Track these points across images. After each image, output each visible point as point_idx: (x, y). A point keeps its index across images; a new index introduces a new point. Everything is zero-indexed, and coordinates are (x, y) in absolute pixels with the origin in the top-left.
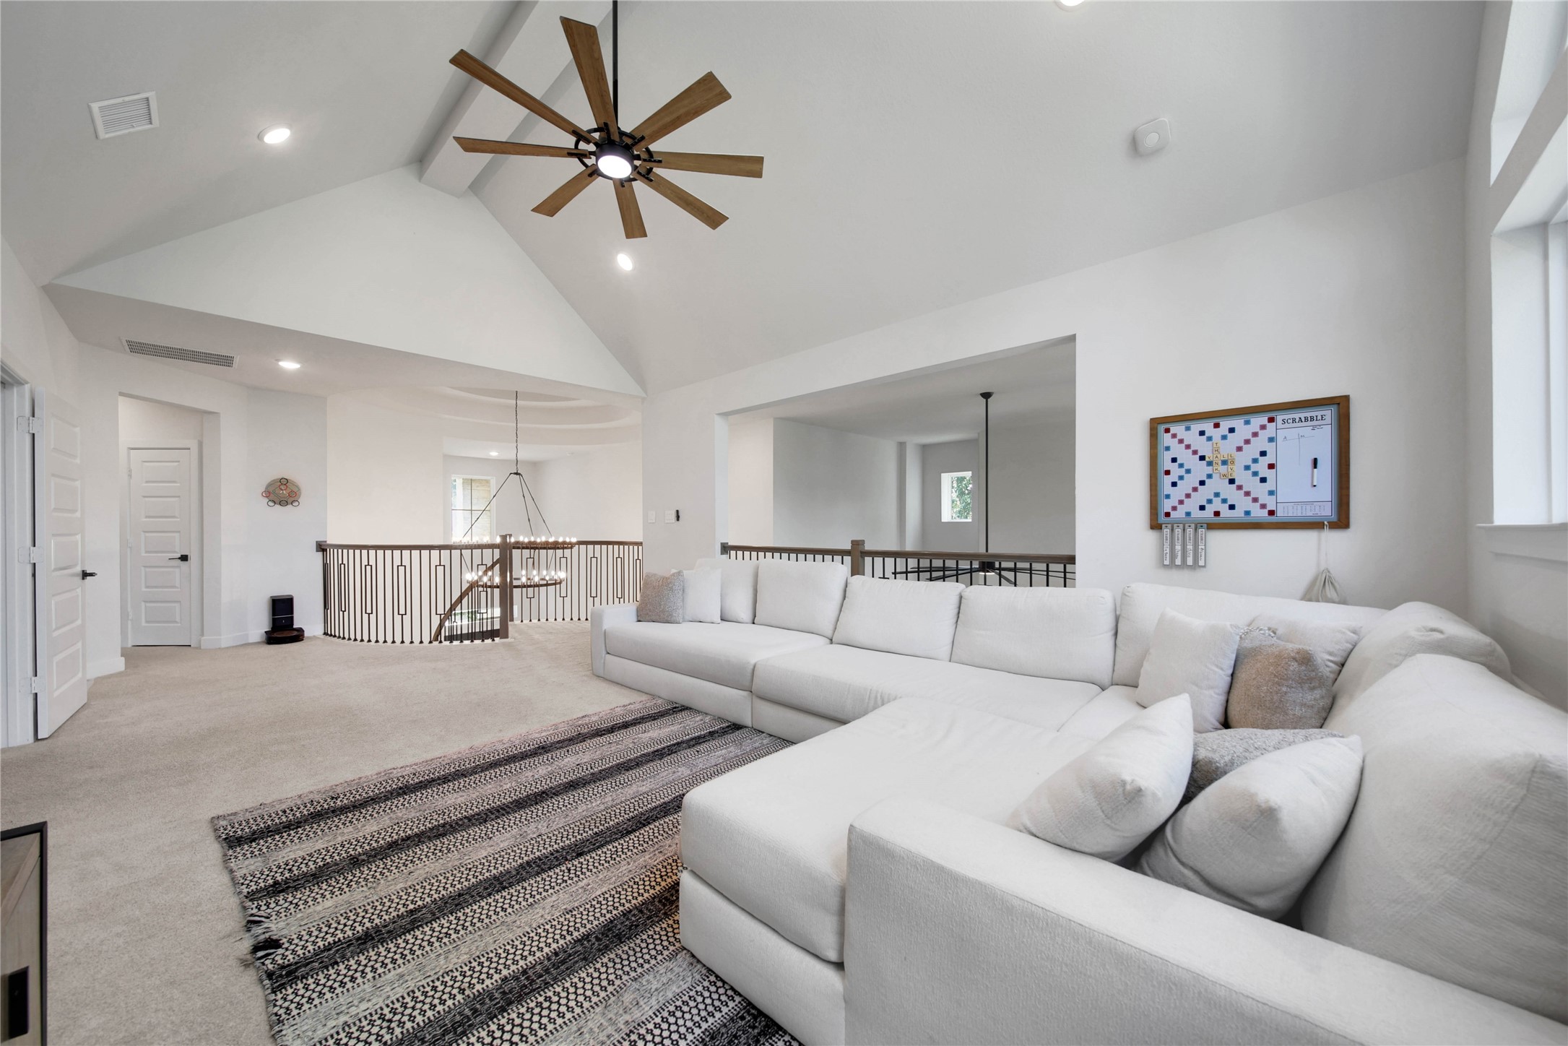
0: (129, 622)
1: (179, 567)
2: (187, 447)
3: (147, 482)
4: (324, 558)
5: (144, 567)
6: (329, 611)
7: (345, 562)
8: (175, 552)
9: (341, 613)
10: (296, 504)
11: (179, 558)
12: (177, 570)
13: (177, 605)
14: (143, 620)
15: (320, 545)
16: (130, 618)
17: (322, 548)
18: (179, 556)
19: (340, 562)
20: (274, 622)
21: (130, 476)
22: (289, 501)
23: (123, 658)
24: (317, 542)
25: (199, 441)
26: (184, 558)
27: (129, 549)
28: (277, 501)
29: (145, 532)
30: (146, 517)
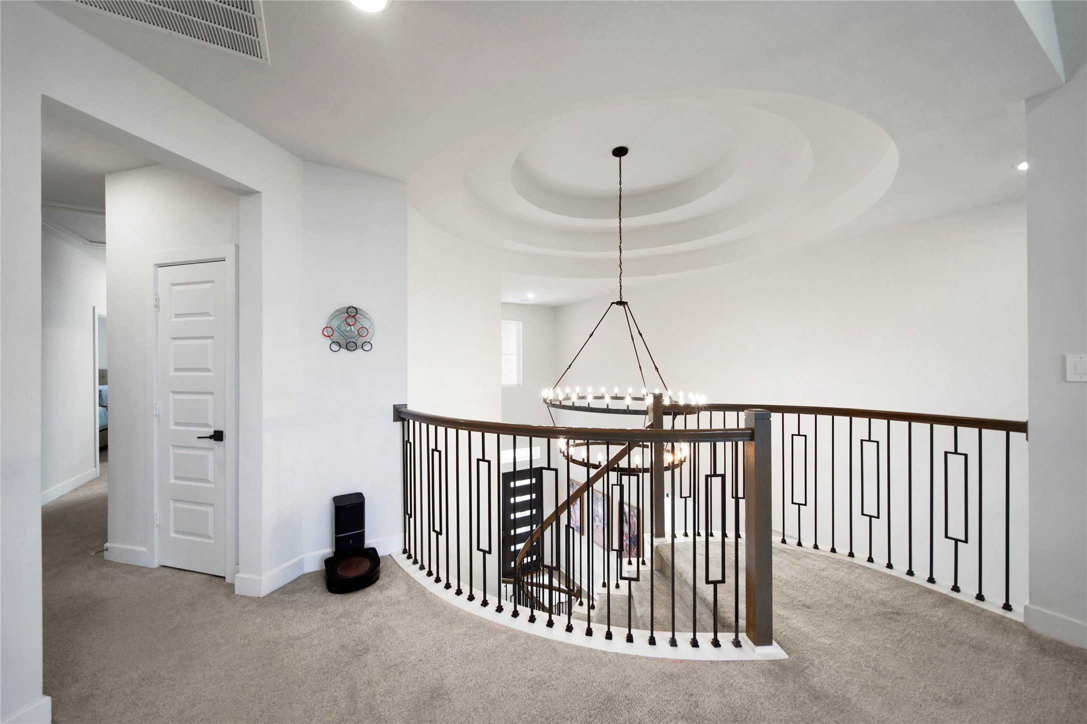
0: (156, 530)
1: (211, 449)
2: (221, 256)
3: (177, 315)
4: (405, 432)
5: (173, 446)
6: (412, 520)
7: (441, 447)
8: (208, 426)
9: (433, 535)
10: (367, 347)
11: (211, 437)
12: (210, 455)
13: (209, 510)
14: (172, 529)
15: (400, 412)
16: (157, 522)
17: (401, 415)
18: (210, 431)
19: (432, 446)
20: (339, 543)
21: (157, 307)
22: (359, 343)
23: (48, 699)
24: (394, 406)
25: (236, 245)
26: (218, 436)
27: (155, 419)
28: (343, 343)
29: (174, 392)
30: (177, 370)
